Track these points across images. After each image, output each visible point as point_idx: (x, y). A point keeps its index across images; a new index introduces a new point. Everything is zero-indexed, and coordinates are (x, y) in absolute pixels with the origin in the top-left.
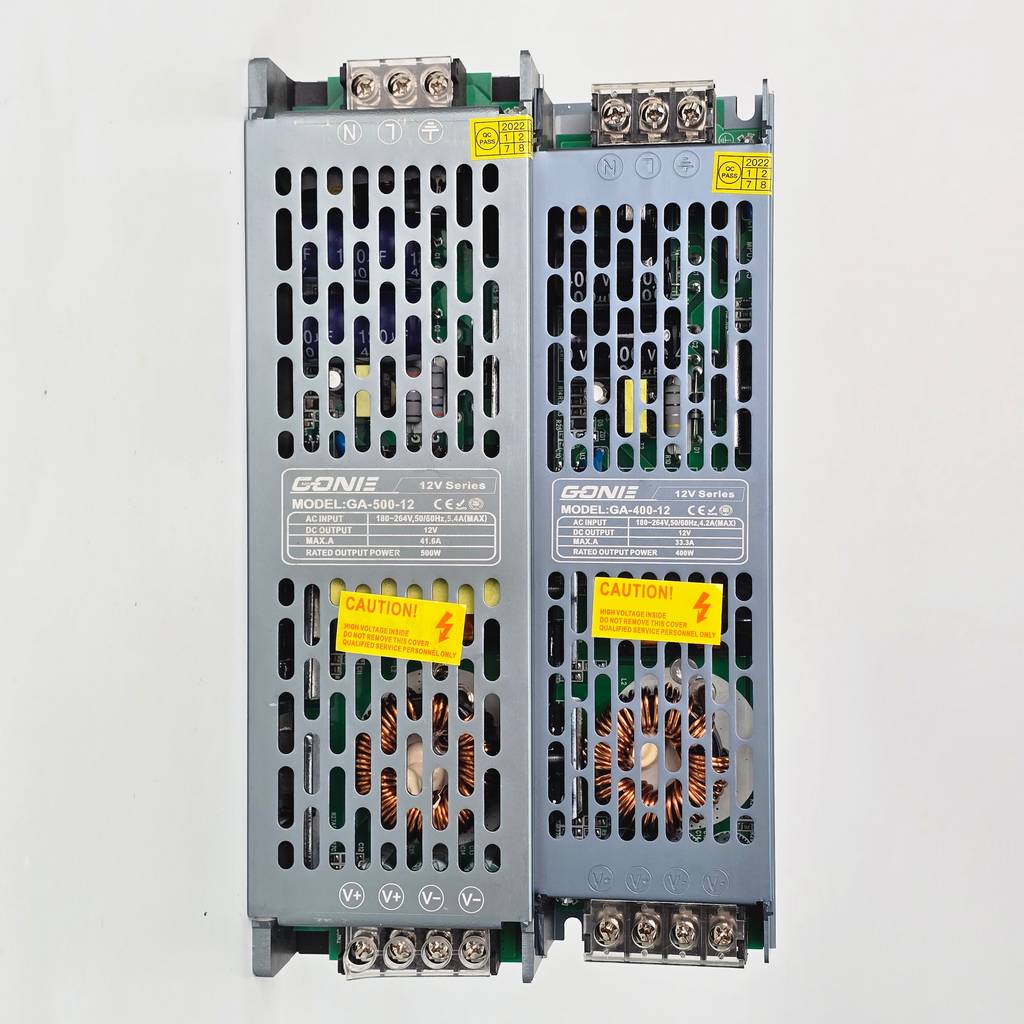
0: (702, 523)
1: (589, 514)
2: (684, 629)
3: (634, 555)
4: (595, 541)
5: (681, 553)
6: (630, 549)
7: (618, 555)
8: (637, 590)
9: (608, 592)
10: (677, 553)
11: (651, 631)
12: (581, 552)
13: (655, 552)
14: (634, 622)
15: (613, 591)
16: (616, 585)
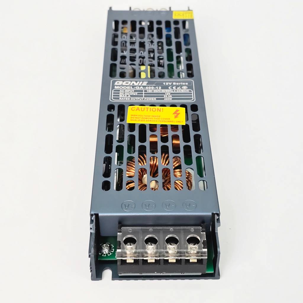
0: (175, 91)
1: (127, 89)
2: (169, 120)
3: (146, 100)
4: (129, 96)
5: (167, 99)
6: (144, 98)
7: (139, 100)
8: (147, 110)
9: (134, 110)
10: (165, 99)
11: (154, 121)
12: (123, 99)
13: (155, 99)
14: (146, 118)
15: (136, 110)
16: (138, 108)
